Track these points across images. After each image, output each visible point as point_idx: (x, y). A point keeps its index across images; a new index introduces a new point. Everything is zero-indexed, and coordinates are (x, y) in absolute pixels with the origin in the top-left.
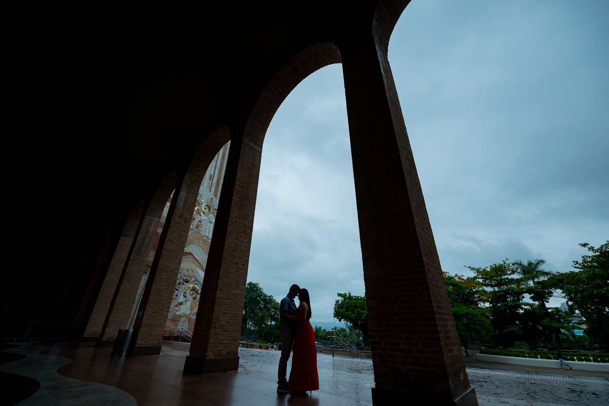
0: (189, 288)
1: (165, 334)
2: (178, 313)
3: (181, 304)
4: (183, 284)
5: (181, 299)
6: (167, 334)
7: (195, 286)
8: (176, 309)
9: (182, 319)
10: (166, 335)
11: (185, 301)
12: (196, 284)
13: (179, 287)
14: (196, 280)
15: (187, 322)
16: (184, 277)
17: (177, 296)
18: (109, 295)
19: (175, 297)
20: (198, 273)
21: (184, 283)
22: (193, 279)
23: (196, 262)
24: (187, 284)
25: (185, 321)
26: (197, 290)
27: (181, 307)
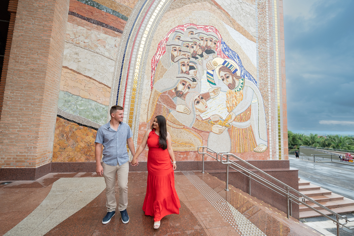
0: (215, 64)
1: (186, 158)
2: (204, 116)
3: (205, 97)
4: (202, 56)
5: (205, 87)
6: (191, 158)
7: (228, 60)
8: (199, 106)
9: (216, 128)
10: (189, 160)
11: (214, 91)
12: (228, 57)
13: (195, 64)
14: (227, 49)
15: (226, 133)
16: (202, 42)
17: (194, 80)
18: (33, 70)
19: (191, 83)
20: (228, 33)
21: (204, 54)
22: (221, 47)
23: (218, 11)
24: (211, 56)
25: (221, 132)
26: (233, 70)
27: (209, 103)
